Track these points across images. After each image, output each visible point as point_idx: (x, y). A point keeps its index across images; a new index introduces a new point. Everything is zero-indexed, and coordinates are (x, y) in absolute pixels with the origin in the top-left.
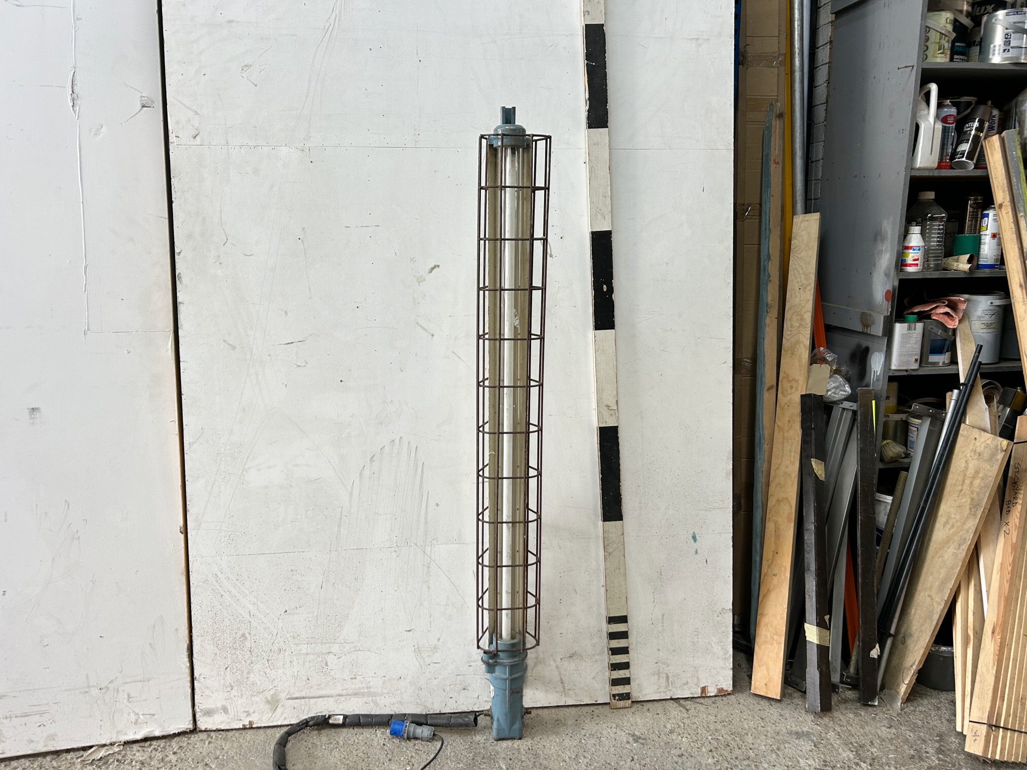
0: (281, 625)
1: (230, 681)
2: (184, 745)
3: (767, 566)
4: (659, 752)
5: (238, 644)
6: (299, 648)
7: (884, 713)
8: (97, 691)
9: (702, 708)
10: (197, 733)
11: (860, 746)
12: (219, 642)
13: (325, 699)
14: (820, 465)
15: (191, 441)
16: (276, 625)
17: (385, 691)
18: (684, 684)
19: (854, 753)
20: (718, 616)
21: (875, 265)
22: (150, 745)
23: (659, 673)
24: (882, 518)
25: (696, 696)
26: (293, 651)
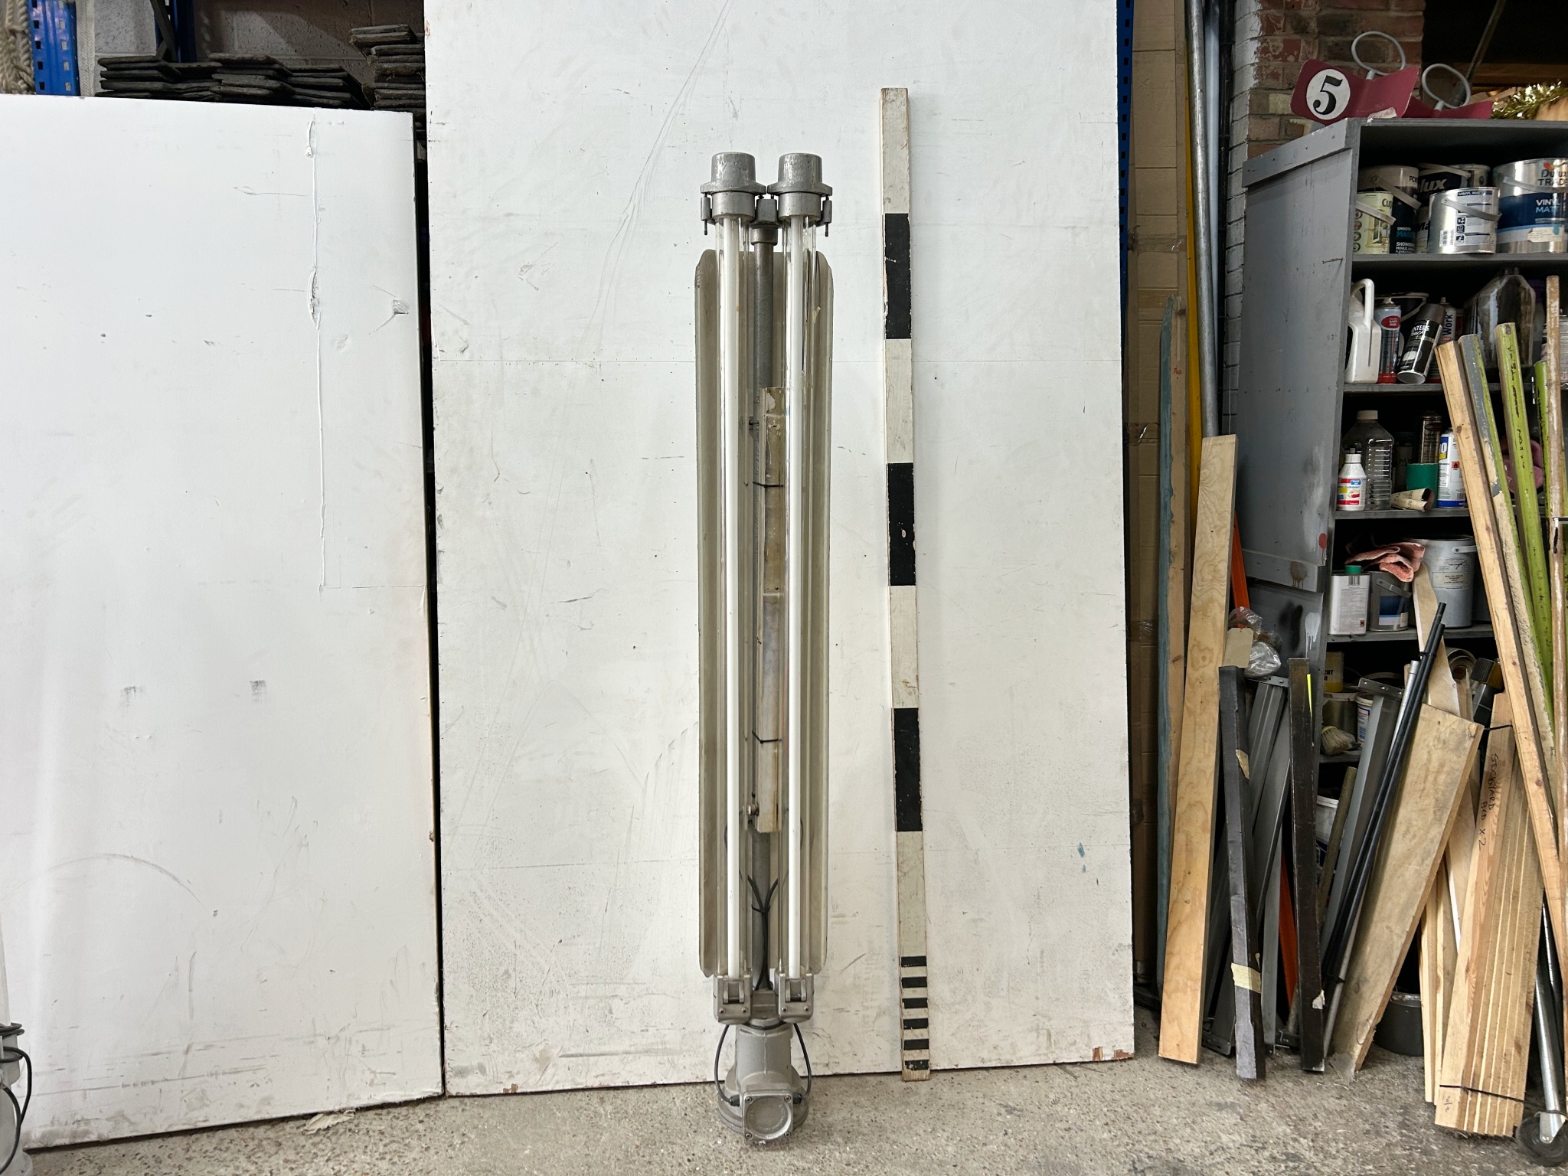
0: (554, 959)
1: (488, 1031)
2: (433, 1113)
3: (1176, 891)
4: (1039, 1126)
5: (499, 984)
6: (576, 990)
7: (1332, 1081)
8: (326, 1042)
9: (1095, 1075)
10: (446, 1099)
11: (1301, 1120)
12: (476, 980)
13: (609, 1057)
15: (449, 722)
16: (548, 959)
17: (686, 1048)
18: (1072, 1045)
20: (1113, 954)
21: (1305, 502)
22: (389, 1113)
23: (1037, 1030)
24: (1325, 827)
25: (1086, 1060)
26: (568, 993)
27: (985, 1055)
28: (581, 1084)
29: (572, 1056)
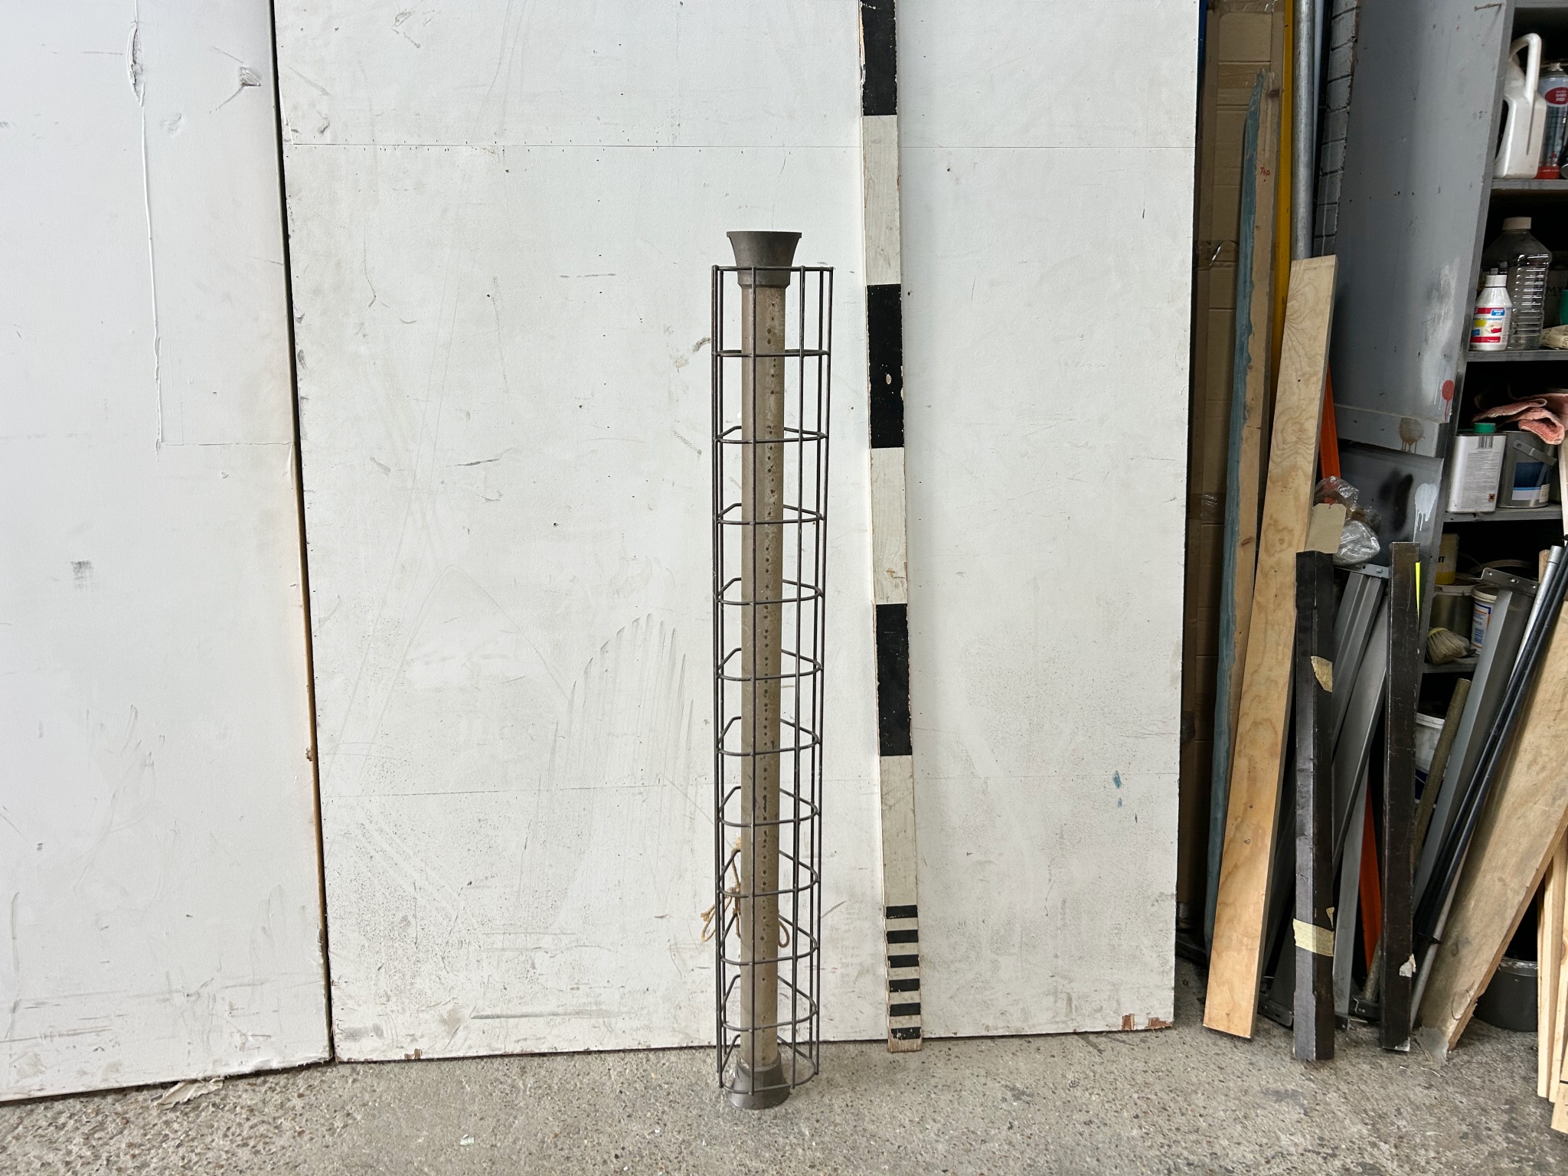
0: (463, 904)
1: (385, 988)
2: (316, 1084)
3: (1233, 828)
4: (1053, 1117)
5: (396, 933)
6: (490, 940)
7: (1419, 1064)
8: (184, 999)
9: (1124, 1049)
10: (335, 1066)
11: (1380, 1117)
12: (368, 928)
13: (532, 1019)
14: (1325, 667)
15: (322, 616)
16: (455, 903)
17: (625, 1009)
18: (1097, 1011)
19: (1369, 1127)
20: (1153, 905)
21: (1426, 340)
22: (265, 1082)
23: (1055, 993)
24: (1426, 753)
25: (1114, 1029)
26: (481, 944)
27: (990, 1022)
28: (500, 1049)
29: (487, 1017)
